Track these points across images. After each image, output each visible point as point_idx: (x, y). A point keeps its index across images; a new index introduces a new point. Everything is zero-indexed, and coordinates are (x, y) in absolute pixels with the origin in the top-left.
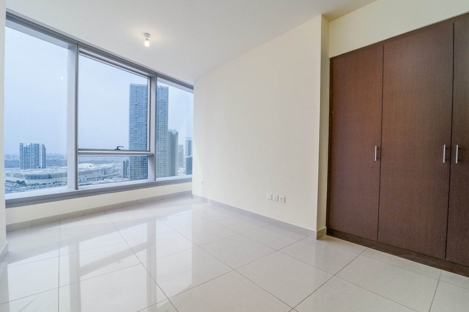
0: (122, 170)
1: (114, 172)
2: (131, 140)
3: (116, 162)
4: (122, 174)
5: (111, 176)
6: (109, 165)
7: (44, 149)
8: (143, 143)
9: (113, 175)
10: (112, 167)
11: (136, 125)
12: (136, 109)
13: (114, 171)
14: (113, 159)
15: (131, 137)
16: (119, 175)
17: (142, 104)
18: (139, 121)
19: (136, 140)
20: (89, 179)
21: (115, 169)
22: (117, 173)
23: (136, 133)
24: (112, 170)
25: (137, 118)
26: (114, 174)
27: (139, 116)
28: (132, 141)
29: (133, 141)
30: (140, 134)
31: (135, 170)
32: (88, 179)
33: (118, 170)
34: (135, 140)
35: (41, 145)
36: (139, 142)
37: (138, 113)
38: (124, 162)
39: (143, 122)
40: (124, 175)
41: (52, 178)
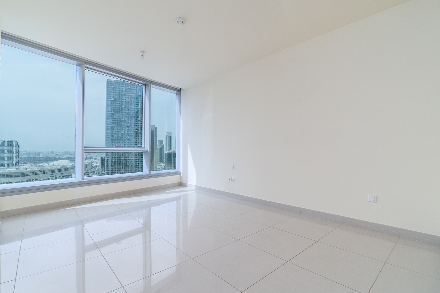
0: (100, 166)
1: (91, 169)
2: (108, 135)
3: (95, 158)
4: (100, 171)
5: (88, 173)
6: (87, 162)
7: (18, 146)
8: (120, 139)
9: (91, 171)
10: (90, 164)
11: (113, 121)
12: (113, 105)
13: (92, 167)
14: (91, 155)
15: (108, 133)
16: (97, 172)
17: (118, 100)
18: (116, 117)
19: (113, 136)
20: (65, 176)
21: (93, 165)
22: (95, 170)
23: (113, 129)
24: (89, 167)
25: (113, 114)
26: (92, 170)
27: (116, 112)
28: (108, 137)
29: (109, 137)
30: (117, 130)
31: (111, 166)
33: (96, 166)
34: (111, 136)
35: (14, 142)
36: (115, 138)
37: (114, 109)
38: (102, 158)
39: (120, 117)
40: (102, 171)
41: (25, 176)
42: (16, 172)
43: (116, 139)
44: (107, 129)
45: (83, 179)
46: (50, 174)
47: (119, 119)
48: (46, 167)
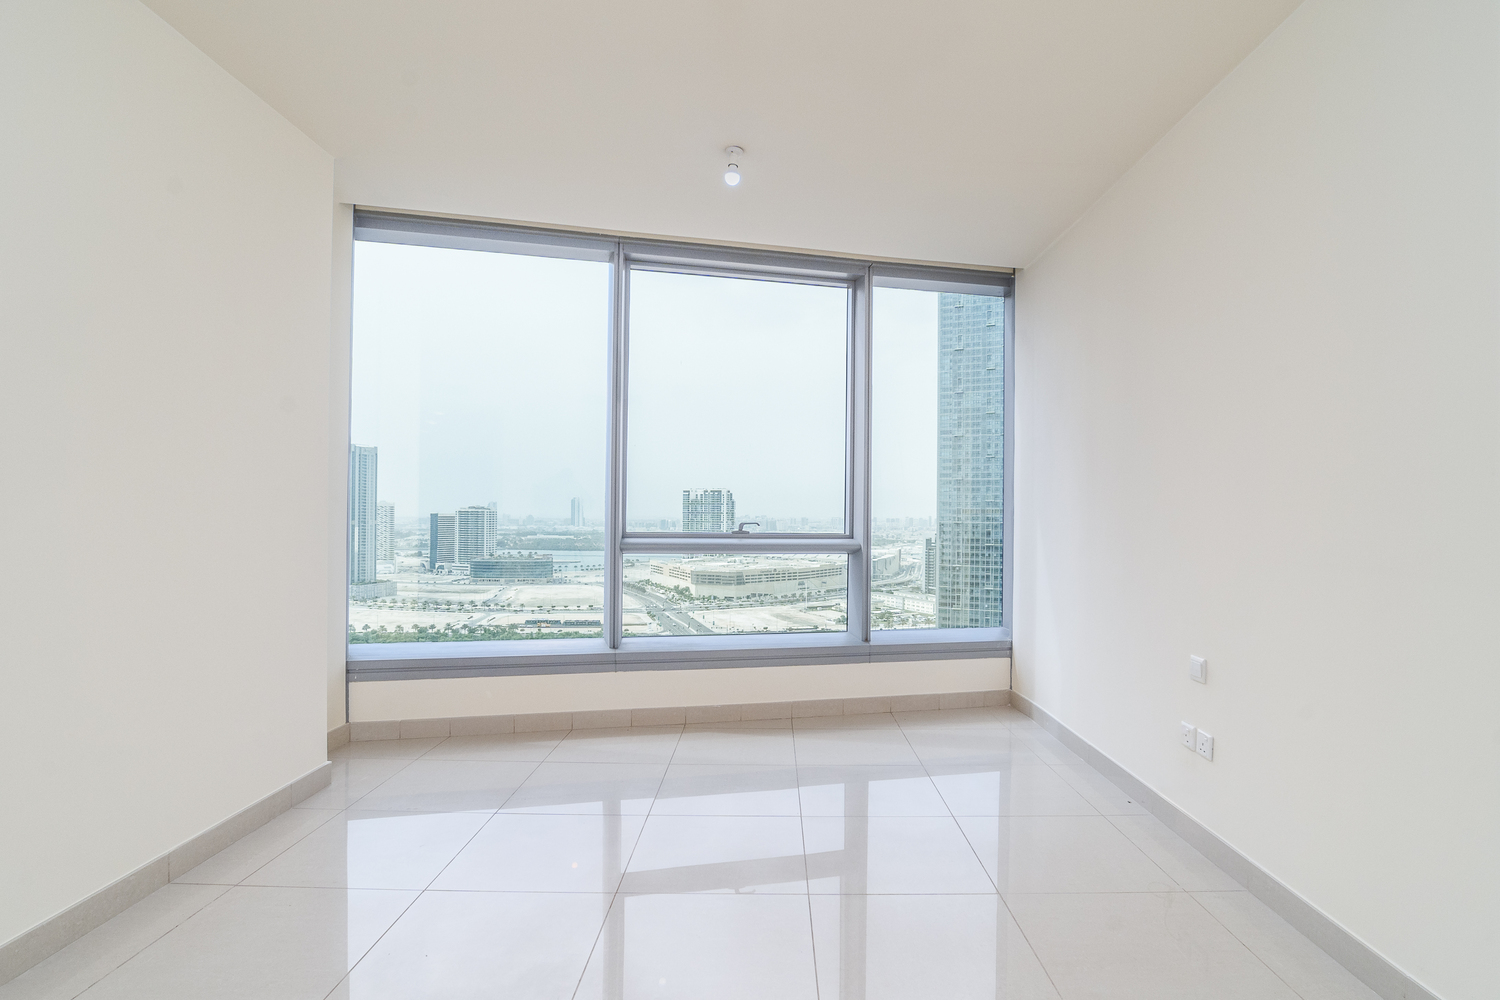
0: (923, 568)
1: (899, 574)
2: (944, 468)
3: (909, 542)
4: (922, 582)
5: (890, 585)
6: (886, 551)
7: (732, 504)
8: (980, 479)
9: (897, 582)
10: (894, 557)
11: (960, 418)
12: (959, 368)
13: (901, 570)
14: (899, 532)
15: (944, 461)
16: (912, 585)
17: (976, 348)
18: (969, 406)
19: (959, 468)
20: (832, 591)
21: (903, 563)
22: (908, 578)
23: (960, 446)
24: (894, 568)
25: (960, 395)
26: (900, 579)
27: (968, 389)
28: (945, 472)
29: (949, 472)
30: (970, 450)
31: (954, 568)
32: (828, 591)
33: (912, 568)
34: (954, 470)
35: (724, 492)
36: (967, 475)
37: (963, 378)
38: (928, 541)
39: (980, 405)
40: (928, 583)
41: (744, 583)
42: (727, 570)
43: (970, 479)
44: (941, 447)
45: (614, 647)
46: (798, 581)
47: (978, 410)
48: (788, 562)
